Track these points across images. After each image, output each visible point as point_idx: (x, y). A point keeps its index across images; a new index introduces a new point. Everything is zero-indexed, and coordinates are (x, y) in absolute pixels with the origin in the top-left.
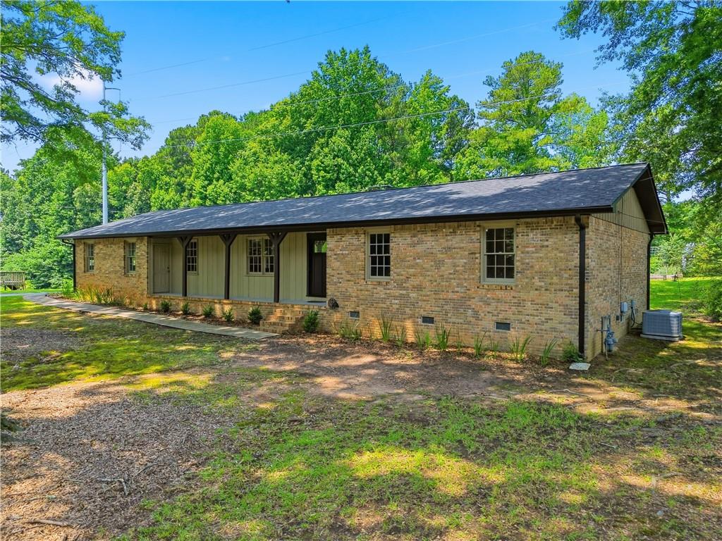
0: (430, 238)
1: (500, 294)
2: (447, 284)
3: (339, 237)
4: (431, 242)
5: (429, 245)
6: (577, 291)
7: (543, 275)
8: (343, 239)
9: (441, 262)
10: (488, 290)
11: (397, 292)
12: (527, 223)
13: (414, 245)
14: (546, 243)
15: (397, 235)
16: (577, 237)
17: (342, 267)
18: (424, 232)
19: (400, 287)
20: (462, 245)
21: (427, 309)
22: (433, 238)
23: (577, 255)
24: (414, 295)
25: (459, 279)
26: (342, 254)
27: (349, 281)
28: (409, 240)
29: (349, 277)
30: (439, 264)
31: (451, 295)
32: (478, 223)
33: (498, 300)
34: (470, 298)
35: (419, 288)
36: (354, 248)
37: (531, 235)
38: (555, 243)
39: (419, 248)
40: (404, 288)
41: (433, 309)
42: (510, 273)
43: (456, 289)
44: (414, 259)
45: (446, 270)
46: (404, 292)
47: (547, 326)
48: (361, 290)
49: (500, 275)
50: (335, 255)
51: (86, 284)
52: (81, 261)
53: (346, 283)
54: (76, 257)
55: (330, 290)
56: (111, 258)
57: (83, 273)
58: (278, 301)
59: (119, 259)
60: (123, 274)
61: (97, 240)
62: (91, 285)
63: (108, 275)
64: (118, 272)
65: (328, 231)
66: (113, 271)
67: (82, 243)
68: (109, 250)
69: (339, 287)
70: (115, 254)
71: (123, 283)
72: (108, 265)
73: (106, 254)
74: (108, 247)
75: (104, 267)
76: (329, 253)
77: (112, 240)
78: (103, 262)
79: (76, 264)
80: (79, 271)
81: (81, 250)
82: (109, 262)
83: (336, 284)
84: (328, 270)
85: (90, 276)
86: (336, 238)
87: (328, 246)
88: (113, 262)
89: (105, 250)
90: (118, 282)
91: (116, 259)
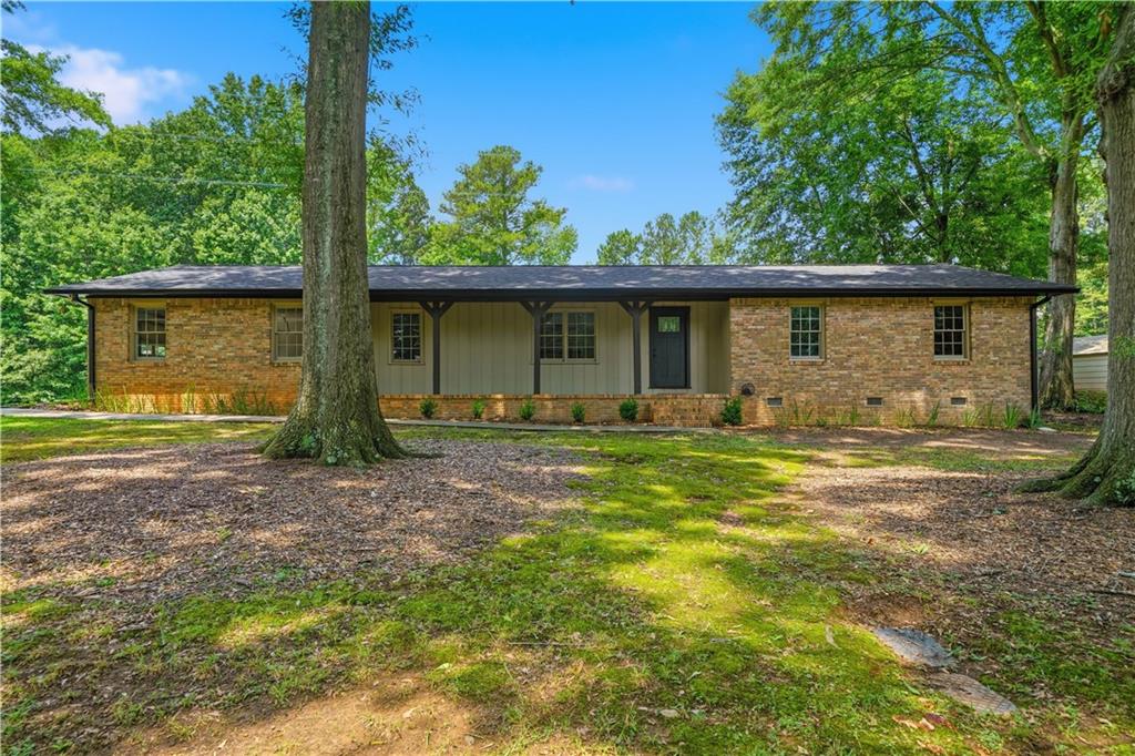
0: (876, 313)
1: (955, 369)
2: (898, 361)
3: (750, 308)
4: (876, 317)
5: (875, 320)
6: (1028, 364)
7: (997, 350)
8: (757, 311)
9: (891, 339)
10: (943, 366)
11: (836, 373)
12: (980, 301)
13: (856, 320)
14: (1000, 321)
15: (835, 309)
16: (1027, 316)
17: (754, 345)
18: (868, 306)
19: (840, 366)
20: (914, 321)
21: (873, 389)
22: (880, 313)
23: (1027, 331)
24: (858, 375)
25: (913, 356)
26: (756, 330)
27: (766, 361)
28: (850, 314)
29: (766, 357)
30: (887, 341)
31: (902, 373)
32: (931, 299)
33: (955, 376)
34: (924, 375)
35: (864, 367)
36: (773, 321)
37: (985, 313)
38: (1007, 321)
39: (864, 324)
40: (845, 368)
41: (882, 388)
42: (958, 351)
43: (909, 367)
44: (858, 335)
45: (897, 346)
46: (846, 372)
47: (1002, 398)
48: (785, 372)
49: (948, 351)
50: (745, 330)
51: (136, 385)
52: (118, 339)
53: (763, 365)
54: (97, 333)
55: (737, 374)
56: (227, 335)
57: (122, 363)
58: (640, 392)
59: (253, 336)
60: (268, 362)
61: (177, 301)
62: (153, 384)
63: (216, 365)
64: (251, 357)
65: (732, 300)
66: (233, 359)
67: (120, 306)
68: (220, 319)
69: (751, 370)
70: (239, 327)
71: (267, 377)
72: (216, 347)
73: (210, 327)
74: (217, 314)
75: (203, 350)
76: (734, 328)
77: (231, 301)
78: (199, 342)
79: (97, 347)
80: (106, 358)
81: (116, 318)
82: (221, 340)
83: (746, 365)
84: (733, 350)
85: (151, 367)
86: (745, 311)
87: (732, 320)
88: (235, 342)
89: (205, 319)
90: (250, 376)
91: (244, 336)
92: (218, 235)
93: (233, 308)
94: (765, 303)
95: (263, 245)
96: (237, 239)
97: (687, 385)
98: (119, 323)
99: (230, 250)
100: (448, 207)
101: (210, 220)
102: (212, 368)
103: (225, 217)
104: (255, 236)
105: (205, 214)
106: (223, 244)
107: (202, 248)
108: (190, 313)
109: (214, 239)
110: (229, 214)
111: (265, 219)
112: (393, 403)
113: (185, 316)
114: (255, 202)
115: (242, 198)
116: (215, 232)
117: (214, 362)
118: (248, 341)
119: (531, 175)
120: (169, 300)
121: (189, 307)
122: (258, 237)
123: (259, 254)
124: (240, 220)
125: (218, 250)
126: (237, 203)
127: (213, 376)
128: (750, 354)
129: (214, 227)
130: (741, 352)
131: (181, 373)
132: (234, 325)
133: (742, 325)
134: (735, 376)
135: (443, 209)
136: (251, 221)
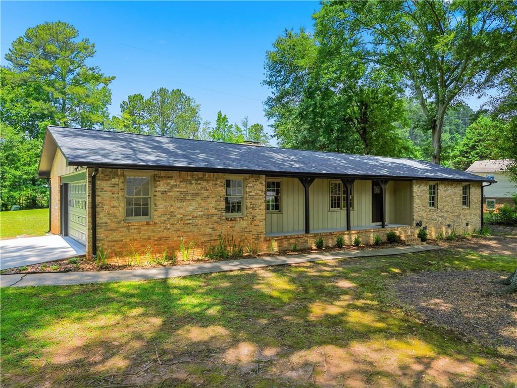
1: (467, 211)
2: (455, 209)
3: (419, 185)
4: (450, 190)
7: (475, 204)
8: (421, 187)
9: (453, 199)
10: (464, 210)
11: (440, 215)
12: (472, 184)
15: (440, 186)
17: (420, 203)
18: (448, 185)
20: (458, 192)
22: (451, 188)
23: (481, 196)
24: (446, 215)
26: (420, 195)
27: (423, 210)
28: (444, 189)
29: (423, 208)
31: (455, 214)
32: (462, 182)
33: (467, 214)
34: (460, 214)
35: (447, 211)
36: (425, 192)
37: (473, 189)
38: (477, 192)
39: (447, 193)
40: (443, 212)
41: (451, 220)
43: (457, 211)
44: (446, 198)
45: (454, 202)
46: (443, 214)
47: (476, 223)
48: (428, 214)
49: (465, 204)
50: (417, 196)
51: (131, 240)
52: (115, 203)
53: (422, 212)
54: (97, 198)
56: (198, 199)
57: (119, 223)
59: (215, 199)
60: (224, 218)
61: (163, 173)
62: (145, 239)
63: (191, 221)
64: (213, 215)
65: (414, 181)
66: (201, 217)
67: (117, 175)
68: (193, 188)
70: (206, 194)
71: (224, 229)
72: (191, 208)
73: (186, 193)
74: (191, 184)
75: (182, 211)
76: (414, 194)
77: (200, 174)
78: (178, 204)
79: (97, 210)
80: (105, 220)
81: (114, 186)
82: (194, 203)
83: (418, 212)
85: (143, 225)
87: (414, 190)
88: (203, 204)
89: (183, 187)
90: (213, 229)
91: (209, 200)
93: (202, 179)
94: (423, 183)
98: (116, 189)
102: (188, 224)
108: (172, 182)
113: (168, 184)
117: (190, 219)
118: (211, 203)
119: (88, 49)
120: (156, 172)
121: (171, 177)
127: (189, 230)
128: (419, 206)
130: (416, 206)
131: (166, 228)
132: (202, 192)
133: (417, 193)
134: (415, 217)
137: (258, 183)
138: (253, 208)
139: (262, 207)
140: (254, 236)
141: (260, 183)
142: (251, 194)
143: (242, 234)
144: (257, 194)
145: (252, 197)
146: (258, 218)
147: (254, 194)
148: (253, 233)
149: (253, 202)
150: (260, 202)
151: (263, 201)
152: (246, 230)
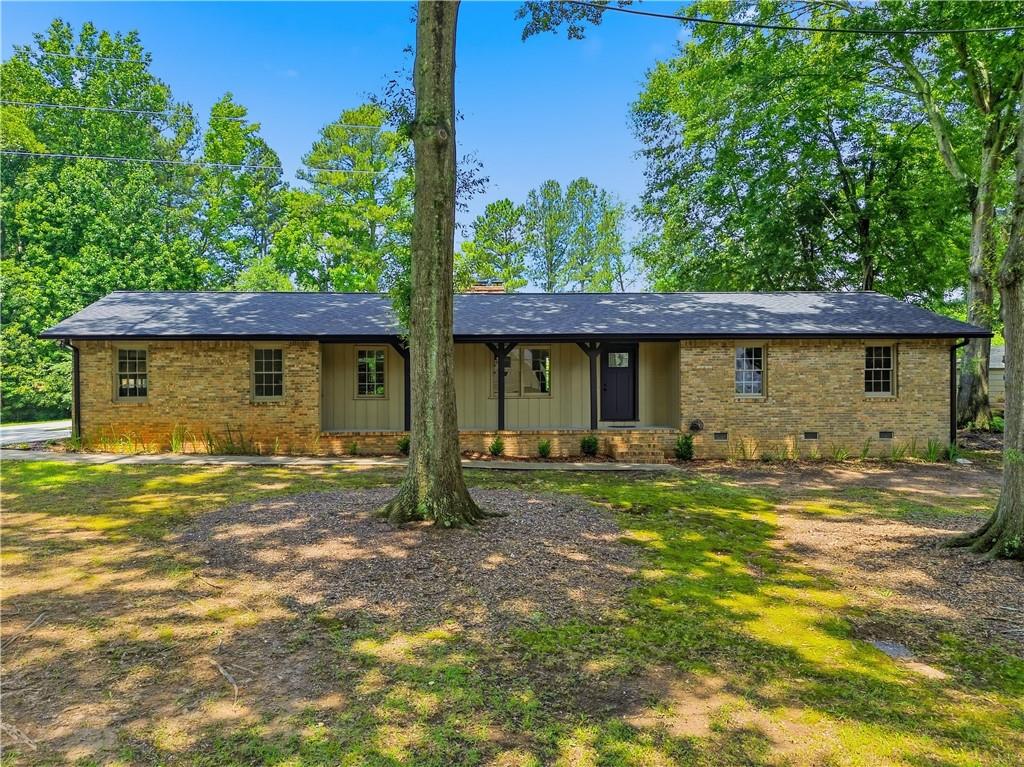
0: (814, 354)
1: (884, 406)
2: (832, 398)
3: (699, 350)
4: (814, 358)
5: (812, 361)
6: (948, 400)
7: (921, 388)
8: (705, 352)
9: (827, 378)
10: (873, 403)
11: (777, 410)
12: (907, 343)
13: (795, 360)
14: (924, 361)
15: (776, 349)
16: (948, 356)
17: (703, 384)
18: (806, 347)
19: (781, 403)
20: (847, 361)
21: (810, 424)
22: (817, 354)
23: (948, 371)
24: (797, 411)
25: (845, 393)
26: (704, 369)
27: (714, 399)
28: (790, 356)
29: (713, 395)
30: (824, 380)
31: (836, 410)
32: (862, 340)
33: (883, 412)
34: (856, 411)
35: (803, 404)
36: (720, 362)
37: (911, 353)
38: (930, 361)
39: (803, 364)
40: (784, 405)
41: (817, 424)
42: (887, 388)
43: (842, 403)
44: (797, 374)
45: (832, 384)
46: (785, 409)
47: (924, 432)
48: (730, 409)
49: (877, 389)
50: (694, 370)
51: (120, 424)
52: (102, 381)
53: (710, 402)
54: (81, 374)
55: (687, 411)
56: (208, 375)
57: (107, 403)
58: (596, 428)
59: (233, 376)
60: (248, 402)
61: (160, 344)
62: (137, 424)
63: (197, 405)
64: (231, 398)
65: (683, 342)
66: (213, 399)
67: (104, 348)
68: (202, 361)
69: (699, 407)
70: (219, 369)
71: (248, 417)
72: (197, 388)
73: (192, 368)
74: (198, 356)
75: (184, 391)
76: (684, 368)
77: (212, 344)
78: (181, 383)
79: (82, 387)
80: (91, 399)
81: (100, 360)
82: (202, 381)
83: (694, 403)
84: (683, 388)
85: (135, 408)
86: (695, 351)
87: (682, 360)
88: (216, 382)
89: (186, 361)
90: (231, 416)
91: (224, 377)
92: (45, 208)
93: (213, 349)
94: (712, 344)
95: (98, 220)
96: (68, 214)
97: (634, 417)
98: (102, 364)
99: (59, 225)
100: (306, 172)
101: (35, 190)
102: (195, 407)
103: (53, 187)
104: (89, 209)
105: (30, 182)
106: (51, 219)
107: (25, 222)
108: (172, 355)
109: (41, 213)
110: (58, 183)
111: (101, 189)
112: (368, 440)
113: (166, 357)
114: (87, 170)
115: (73, 165)
116: (41, 204)
117: (196, 402)
118: (228, 382)
120: (151, 343)
121: (170, 349)
122: (93, 211)
123: (94, 231)
124: (71, 190)
125: (46, 226)
126: (67, 171)
127: (195, 415)
128: (699, 392)
129: (40, 199)
130: (690, 390)
131: (164, 412)
132: (214, 366)
133: (692, 365)
134: (685, 413)
135: (301, 176)
136: (84, 191)
137: (304, 353)
138: (297, 389)
139: (313, 389)
140: (298, 430)
141: (310, 353)
142: (292, 368)
143: (277, 425)
144: (302, 369)
145: (295, 374)
146: (305, 403)
147: (297, 369)
148: (296, 425)
149: (296, 379)
150: (309, 380)
151: (314, 379)
152: (284, 420)
